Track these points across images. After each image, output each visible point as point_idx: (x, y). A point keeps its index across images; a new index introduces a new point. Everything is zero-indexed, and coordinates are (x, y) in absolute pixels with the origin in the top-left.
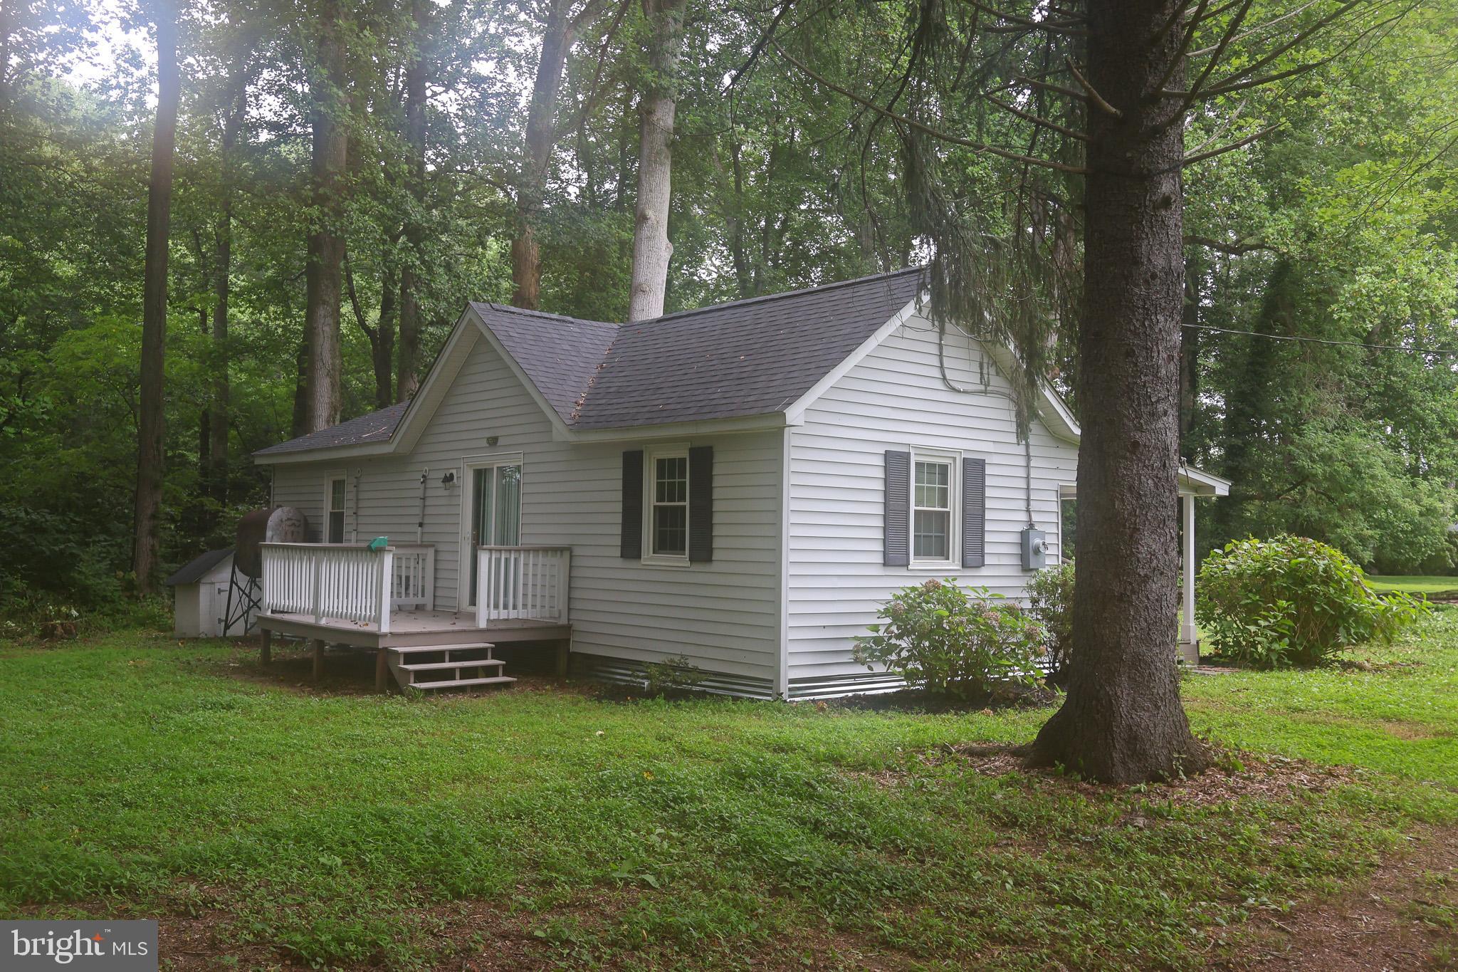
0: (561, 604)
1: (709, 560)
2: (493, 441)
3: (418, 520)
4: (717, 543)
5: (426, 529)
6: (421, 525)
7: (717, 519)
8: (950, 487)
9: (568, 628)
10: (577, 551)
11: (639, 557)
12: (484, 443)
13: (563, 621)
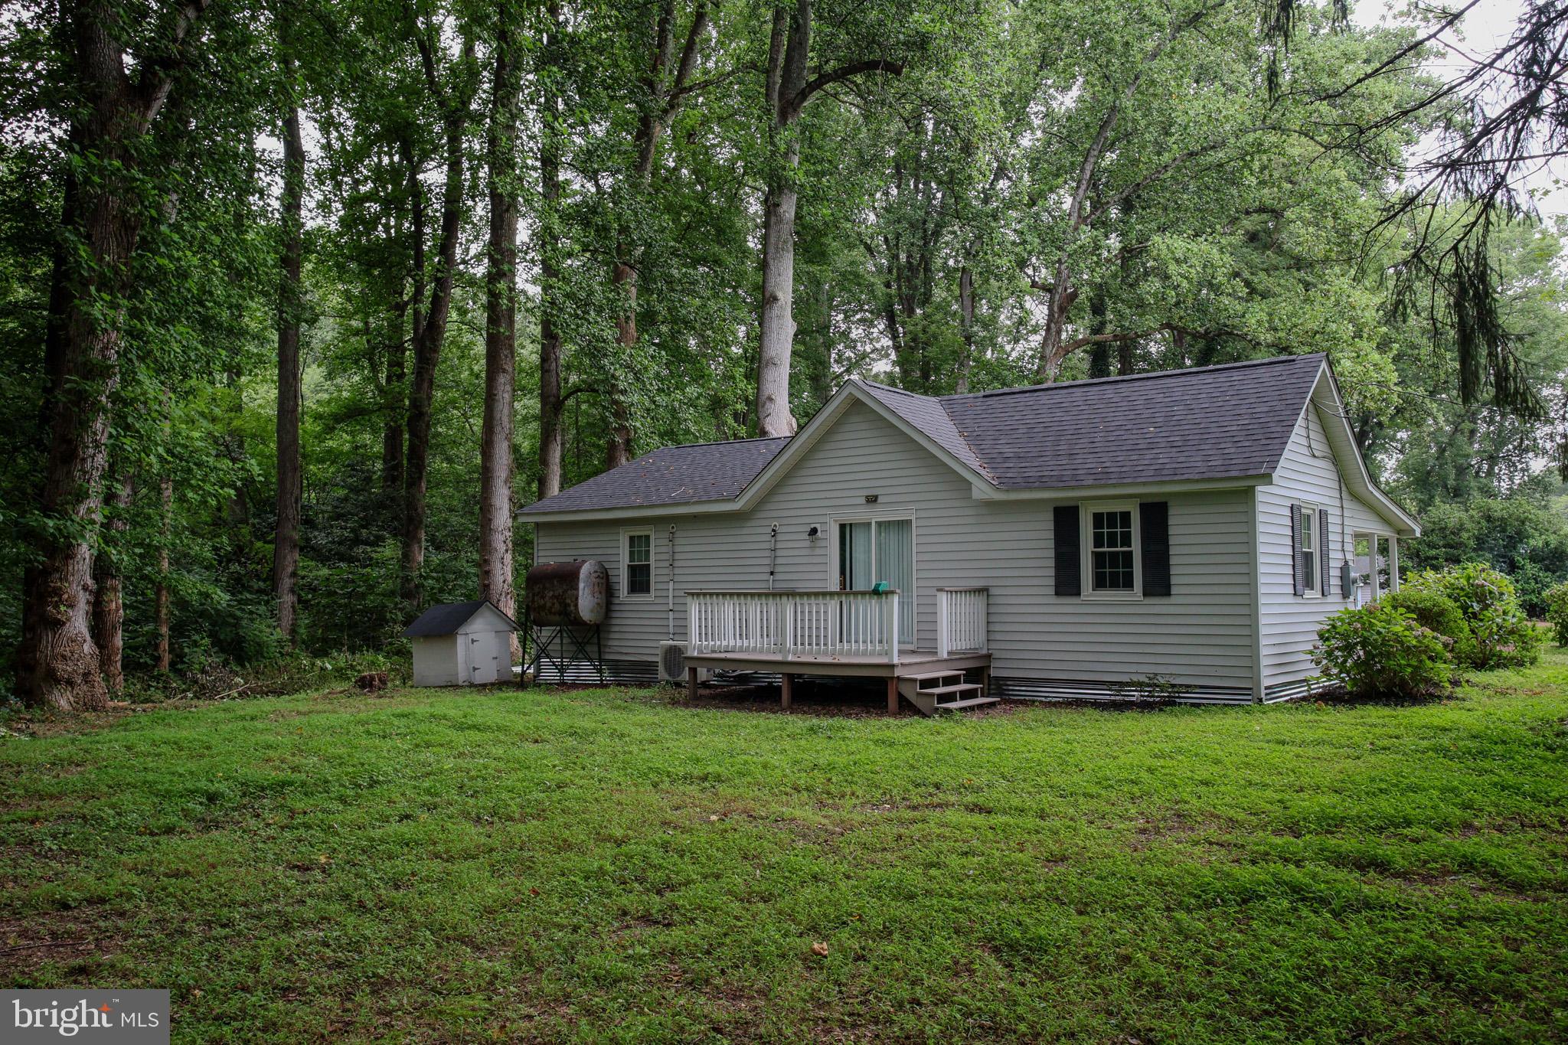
0: (983, 636)
1: (1167, 592)
2: (872, 500)
3: (768, 570)
4: (1174, 580)
5: (778, 577)
6: (772, 573)
7: (1173, 561)
8: (1312, 532)
9: (988, 657)
10: (993, 591)
11: (1079, 594)
12: (863, 501)
13: (985, 652)
